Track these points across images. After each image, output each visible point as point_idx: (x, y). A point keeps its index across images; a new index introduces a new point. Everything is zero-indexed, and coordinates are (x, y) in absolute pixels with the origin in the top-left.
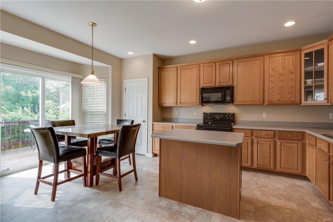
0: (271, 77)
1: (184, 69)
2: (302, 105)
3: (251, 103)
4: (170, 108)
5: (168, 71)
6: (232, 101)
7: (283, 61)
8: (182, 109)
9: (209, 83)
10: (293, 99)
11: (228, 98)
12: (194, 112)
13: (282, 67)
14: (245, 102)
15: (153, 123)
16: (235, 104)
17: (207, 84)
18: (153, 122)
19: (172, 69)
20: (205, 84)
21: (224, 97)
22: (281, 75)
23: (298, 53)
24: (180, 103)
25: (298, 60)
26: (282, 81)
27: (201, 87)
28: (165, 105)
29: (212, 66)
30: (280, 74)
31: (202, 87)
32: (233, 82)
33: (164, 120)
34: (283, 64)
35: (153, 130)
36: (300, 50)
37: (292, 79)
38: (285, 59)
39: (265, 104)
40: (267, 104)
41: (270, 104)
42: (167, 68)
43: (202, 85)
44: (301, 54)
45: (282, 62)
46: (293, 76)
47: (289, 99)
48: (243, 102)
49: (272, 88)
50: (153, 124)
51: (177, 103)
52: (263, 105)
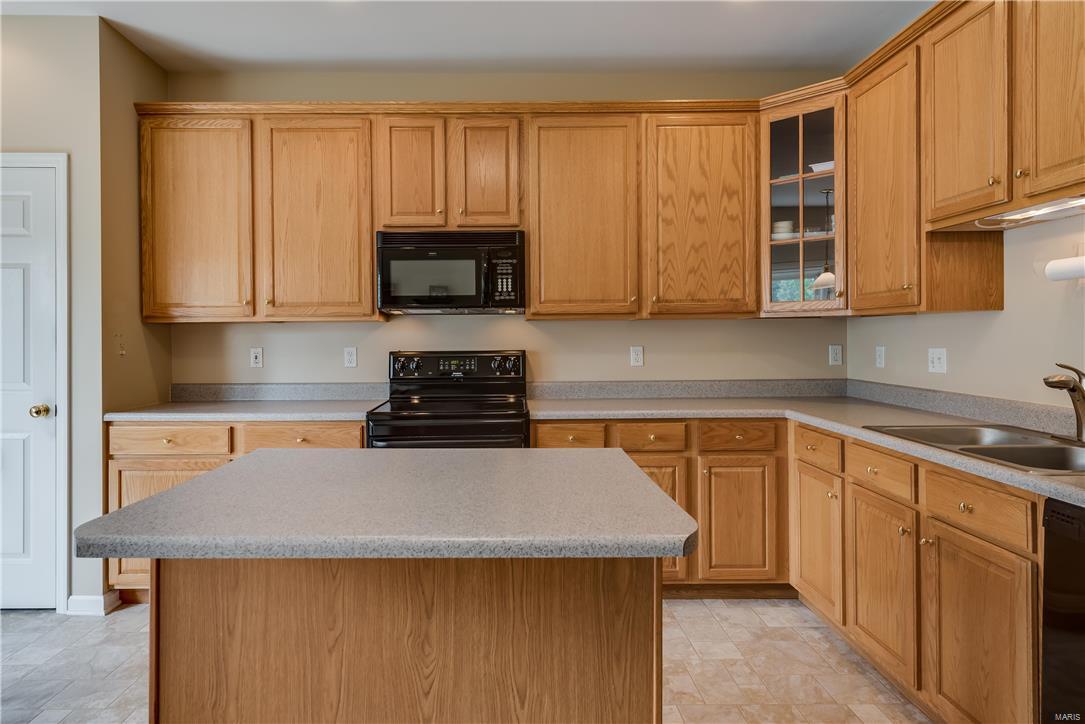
0: (665, 204)
1: (289, 130)
2: (763, 315)
3: (593, 308)
4: (212, 333)
5: (198, 130)
6: (519, 300)
7: (704, 144)
8: (280, 339)
9: (418, 213)
10: (736, 294)
11: (505, 285)
12: (346, 350)
13: (701, 166)
14: (570, 301)
15: (109, 417)
16: (533, 310)
17: (409, 214)
18: (106, 410)
19: (219, 123)
20: (398, 214)
21: (488, 277)
22: (699, 197)
23: (750, 118)
24: (272, 302)
25: (750, 147)
26: (701, 220)
27: (382, 229)
28: (181, 315)
29: (431, 129)
30: (692, 192)
31: (385, 226)
32: (521, 212)
33: (177, 396)
34: (704, 156)
35: (107, 457)
36: (754, 109)
37: (732, 218)
38: (708, 136)
39: (645, 314)
40: (651, 314)
41: (660, 313)
42: (191, 113)
43: (385, 220)
44: (757, 123)
45: (701, 147)
46: (734, 208)
47: (723, 292)
48: (563, 301)
49: (668, 248)
50: (107, 425)
51: (253, 303)
52: (637, 317)
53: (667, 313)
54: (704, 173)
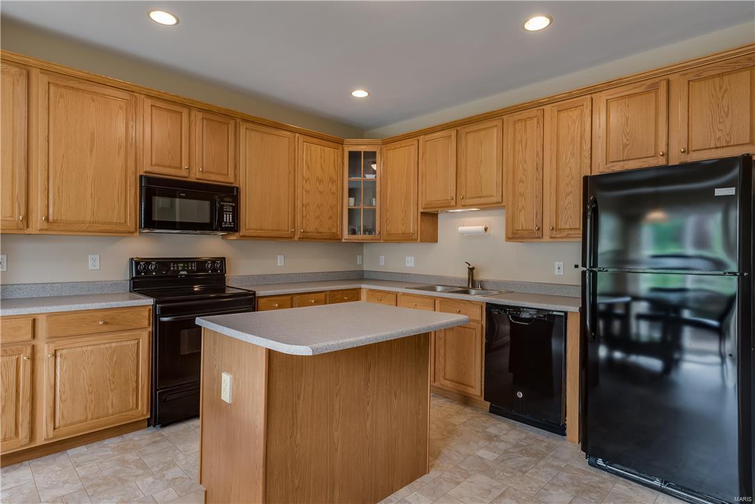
0: (306, 182)
2: (344, 241)
3: (273, 234)
7: (323, 156)
9: (170, 167)
10: (334, 230)
11: (228, 218)
13: (321, 166)
14: (261, 230)
16: (241, 234)
17: (165, 166)
20: (156, 165)
22: (320, 181)
23: (340, 147)
24: (46, 221)
25: (340, 161)
26: (321, 193)
30: (318, 179)
31: (146, 172)
32: (235, 176)
34: (323, 162)
36: (341, 143)
37: (333, 193)
38: (324, 151)
39: (296, 238)
40: (299, 238)
41: (303, 238)
43: (146, 167)
44: (343, 150)
45: (321, 157)
46: (334, 189)
47: (329, 229)
49: (307, 204)
51: (26, 218)
52: (293, 239)
53: (306, 238)
54: (322, 169)
